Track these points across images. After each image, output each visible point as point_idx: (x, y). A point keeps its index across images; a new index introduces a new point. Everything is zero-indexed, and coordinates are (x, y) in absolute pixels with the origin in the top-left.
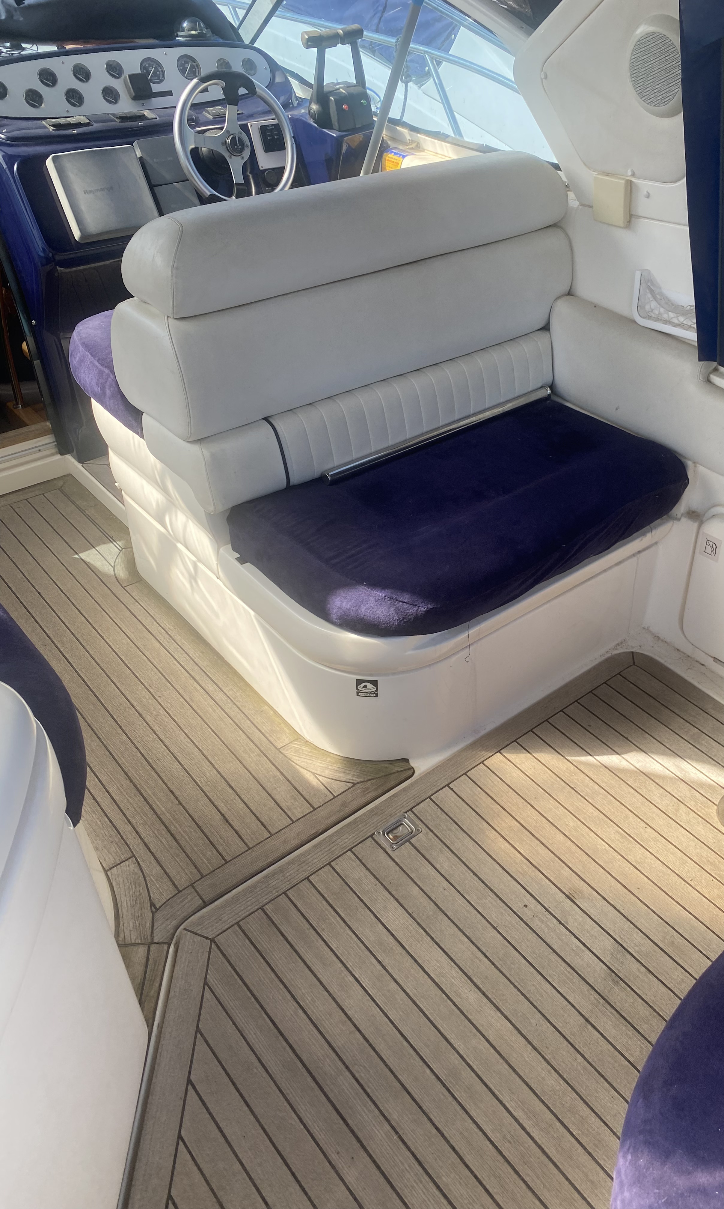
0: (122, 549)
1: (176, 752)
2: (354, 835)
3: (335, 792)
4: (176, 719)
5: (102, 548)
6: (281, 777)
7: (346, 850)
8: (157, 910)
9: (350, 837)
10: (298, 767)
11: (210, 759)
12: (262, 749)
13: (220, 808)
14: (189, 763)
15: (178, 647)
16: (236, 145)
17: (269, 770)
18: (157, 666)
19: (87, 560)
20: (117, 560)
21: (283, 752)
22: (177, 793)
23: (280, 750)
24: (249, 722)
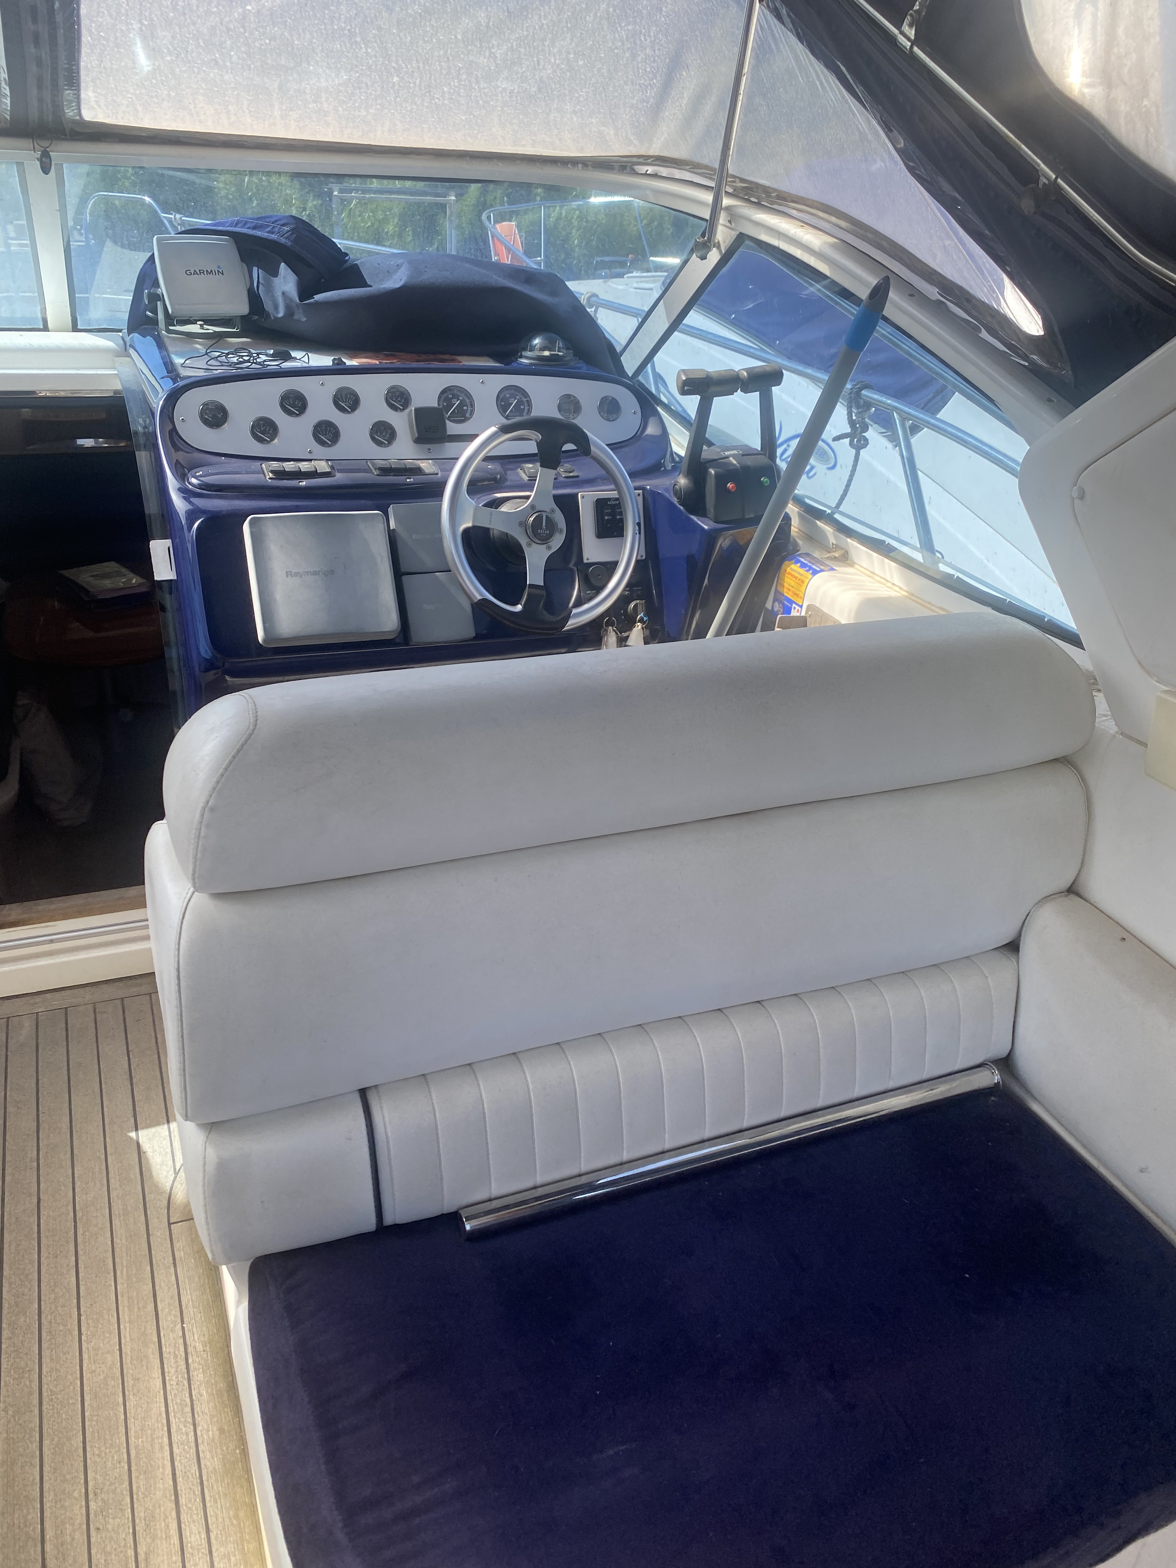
5: (178, 1128)
16: (541, 529)
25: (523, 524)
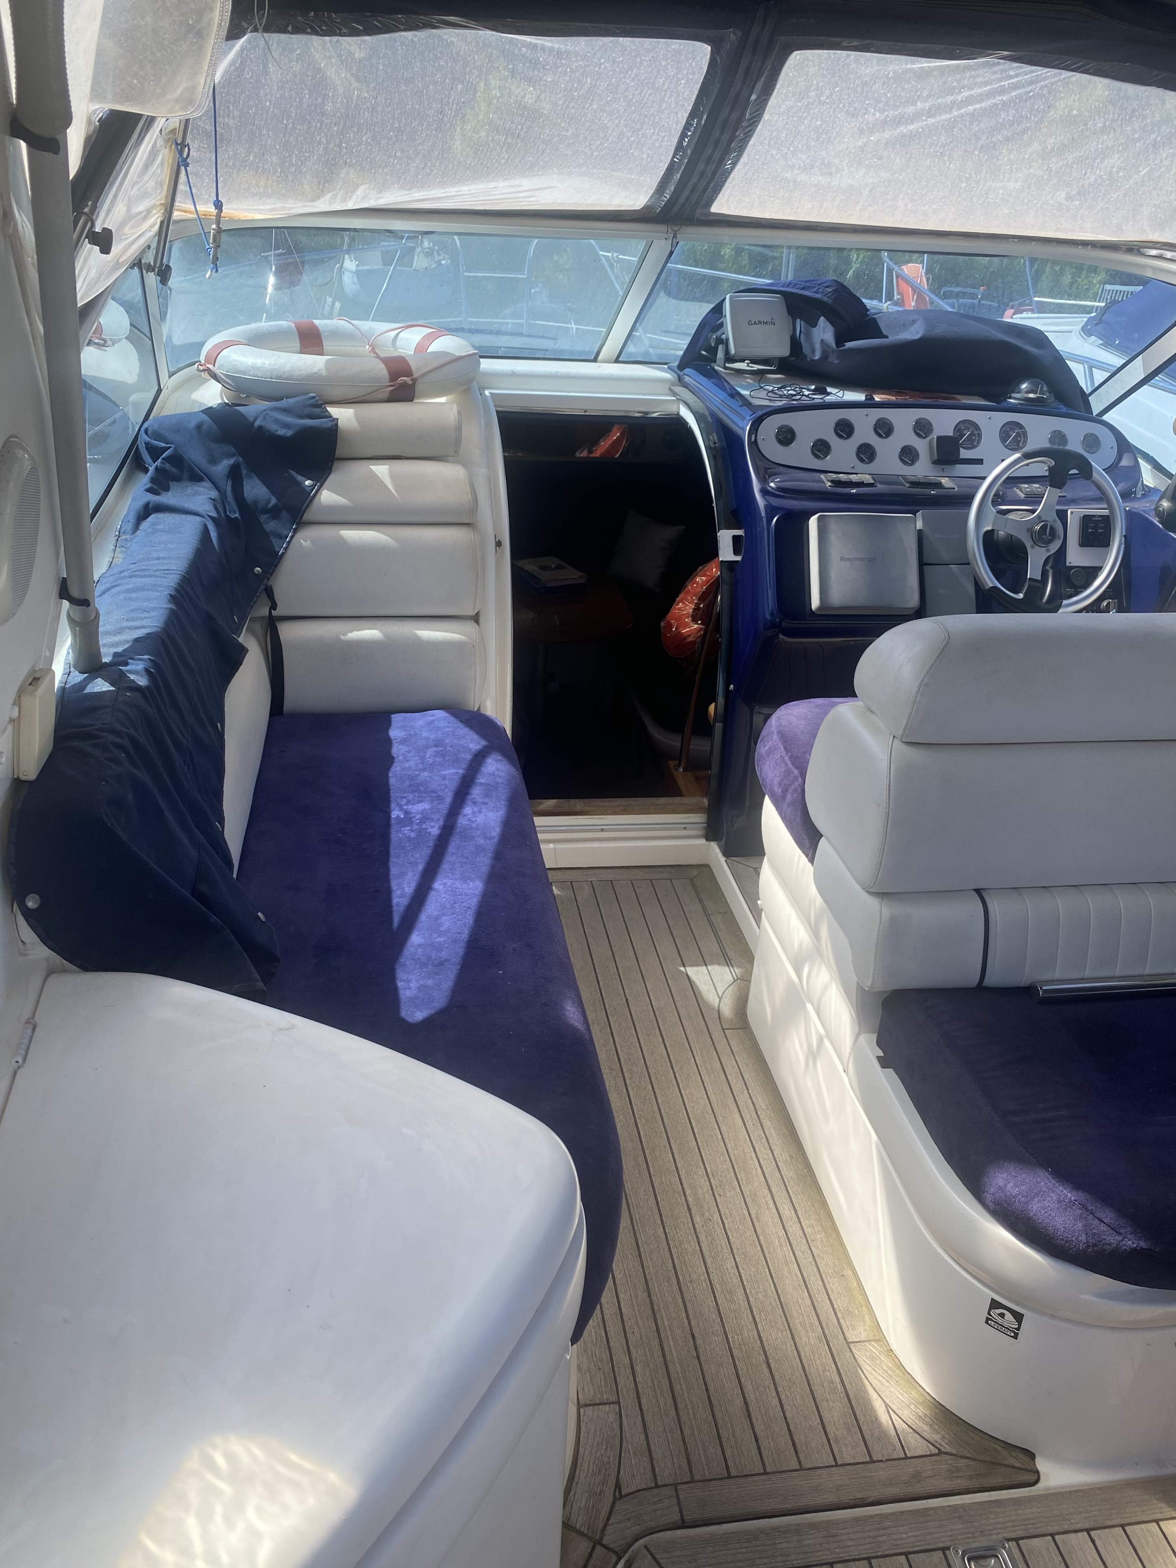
0: (738, 979)
1: (715, 1282)
2: (917, 1533)
3: (909, 1450)
4: (730, 1236)
5: (715, 969)
6: (840, 1387)
7: (900, 1551)
8: (621, 1497)
9: (911, 1534)
10: (867, 1383)
11: (755, 1313)
12: (827, 1332)
13: (746, 1391)
14: (726, 1306)
15: (763, 1135)
16: (1045, 535)
17: (827, 1368)
18: (730, 1151)
19: (693, 977)
20: (727, 991)
21: (853, 1350)
22: (699, 1341)
23: (852, 1345)
24: (821, 1283)
25: (1030, 531)
